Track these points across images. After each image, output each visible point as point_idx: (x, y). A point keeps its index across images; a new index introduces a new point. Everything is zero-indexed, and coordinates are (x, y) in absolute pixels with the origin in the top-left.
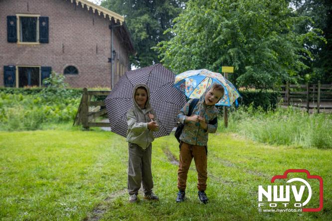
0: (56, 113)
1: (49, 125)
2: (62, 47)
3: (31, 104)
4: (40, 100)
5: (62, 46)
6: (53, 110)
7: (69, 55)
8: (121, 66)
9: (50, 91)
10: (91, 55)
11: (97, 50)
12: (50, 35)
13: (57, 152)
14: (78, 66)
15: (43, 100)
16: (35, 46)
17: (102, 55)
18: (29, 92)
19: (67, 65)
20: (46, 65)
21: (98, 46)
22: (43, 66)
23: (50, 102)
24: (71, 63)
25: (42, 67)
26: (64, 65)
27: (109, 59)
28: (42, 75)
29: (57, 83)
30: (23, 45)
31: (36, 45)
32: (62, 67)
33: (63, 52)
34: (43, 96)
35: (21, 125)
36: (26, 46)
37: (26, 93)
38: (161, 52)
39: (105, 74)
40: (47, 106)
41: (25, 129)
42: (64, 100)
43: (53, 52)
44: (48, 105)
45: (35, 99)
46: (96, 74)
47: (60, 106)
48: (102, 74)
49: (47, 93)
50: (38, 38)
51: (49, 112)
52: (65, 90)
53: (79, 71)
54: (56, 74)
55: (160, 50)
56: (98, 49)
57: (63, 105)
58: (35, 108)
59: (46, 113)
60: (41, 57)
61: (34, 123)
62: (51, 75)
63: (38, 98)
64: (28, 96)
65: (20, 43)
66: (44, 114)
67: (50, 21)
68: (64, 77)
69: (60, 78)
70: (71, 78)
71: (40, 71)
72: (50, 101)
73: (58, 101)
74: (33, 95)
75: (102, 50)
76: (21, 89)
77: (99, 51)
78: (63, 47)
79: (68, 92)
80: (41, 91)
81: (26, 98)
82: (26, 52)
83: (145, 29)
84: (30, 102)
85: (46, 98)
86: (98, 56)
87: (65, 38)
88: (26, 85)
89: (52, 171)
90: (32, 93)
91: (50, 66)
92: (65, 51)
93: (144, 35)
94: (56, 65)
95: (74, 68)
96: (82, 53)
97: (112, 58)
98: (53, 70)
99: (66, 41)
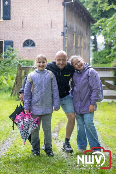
2: (21, 23)
5: (22, 22)
7: (28, 30)
10: (46, 29)
11: (51, 25)
12: (11, 12)
14: (35, 39)
17: (56, 29)
19: (26, 39)
20: (8, 39)
21: (53, 22)
24: (29, 37)
25: (5, 41)
26: (23, 39)
27: (62, 32)
32: (22, 41)
33: (23, 27)
39: (58, 46)
43: (14, 27)
46: (51, 46)
48: (56, 46)
53: (36, 44)
56: (53, 24)
60: (4, 32)
67: (12, 1)
70: (29, 50)
71: (3, 45)
73: (12, 72)
75: (56, 25)
77: (53, 26)
78: (23, 23)
86: (52, 30)
91: (11, 40)
94: (17, 39)
95: (32, 41)
96: (38, 28)
97: (65, 32)
98: (14, 44)
99: (25, 18)
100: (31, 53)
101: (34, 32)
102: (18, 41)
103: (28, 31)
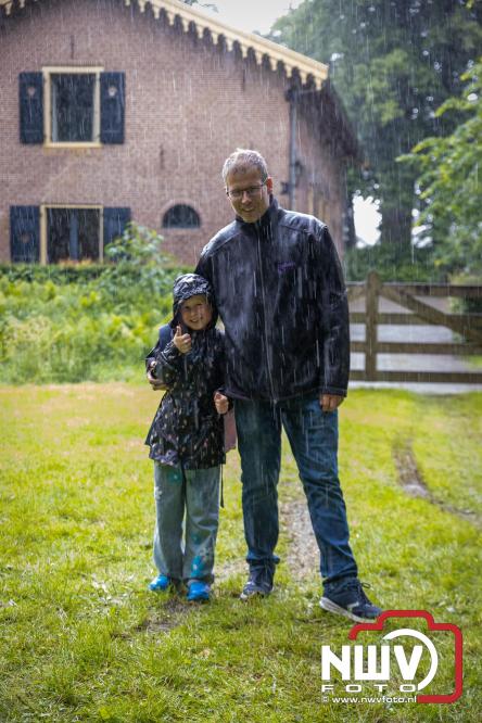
0: (136, 334)
1: (116, 366)
2: (157, 155)
3: (76, 310)
4: (98, 298)
5: (159, 151)
6: (131, 327)
7: (178, 174)
8: (321, 203)
9: (124, 273)
12: (127, 121)
13: (116, 448)
14: (201, 205)
15: (104, 298)
16: (89, 152)
18: (72, 276)
19: (172, 202)
20: (116, 202)
22: (108, 205)
23: (122, 305)
24: (182, 196)
25: (105, 209)
26: (162, 204)
27: (283, 184)
28: (105, 230)
29: (141, 254)
30: (59, 150)
31: (91, 148)
32: (157, 209)
33: (162, 167)
34: (107, 288)
35: (45, 369)
36: (67, 152)
37: (63, 278)
38: (426, 168)
40: (113, 316)
41: (54, 379)
42: (160, 299)
43: (135, 167)
44: (118, 314)
45: (86, 295)
47: (148, 315)
49: (117, 280)
50: (97, 130)
51: (120, 333)
52: (162, 273)
53: (204, 217)
54: (141, 229)
55: (424, 164)
57: (157, 313)
58: (85, 321)
59: (110, 334)
60: (104, 182)
61: (77, 363)
62: (126, 232)
63: (93, 293)
64: (69, 287)
65: (52, 144)
66: (106, 337)
67: (129, 84)
68: (161, 237)
69: (151, 241)
70: (181, 239)
71: (101, 220)
72: (123, 301)
74: (82, 283)
76: (52, 268)
78: (162, 153)
79: (168, 277)
80: (103, 274)
81: (65, 294)
82: (66, 169)
83: (396, 93)
84: (72, 305)
85: (114, 294)
87: (167, 130)
88: (66, 256)
89: (90, 501)
90: (80, 279)
91: (127, 205)
92: (167, 163)
93: (389, 112)
94: (143, 204)
95: (190, 210)
96: (211, 169)
97: (294, 182)
98: (135, 217)
99: (169, 138)
100: (186, 248)
101: (197, 181)
102: (148, 208)
103: (177, 178)
